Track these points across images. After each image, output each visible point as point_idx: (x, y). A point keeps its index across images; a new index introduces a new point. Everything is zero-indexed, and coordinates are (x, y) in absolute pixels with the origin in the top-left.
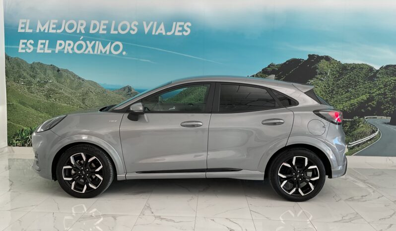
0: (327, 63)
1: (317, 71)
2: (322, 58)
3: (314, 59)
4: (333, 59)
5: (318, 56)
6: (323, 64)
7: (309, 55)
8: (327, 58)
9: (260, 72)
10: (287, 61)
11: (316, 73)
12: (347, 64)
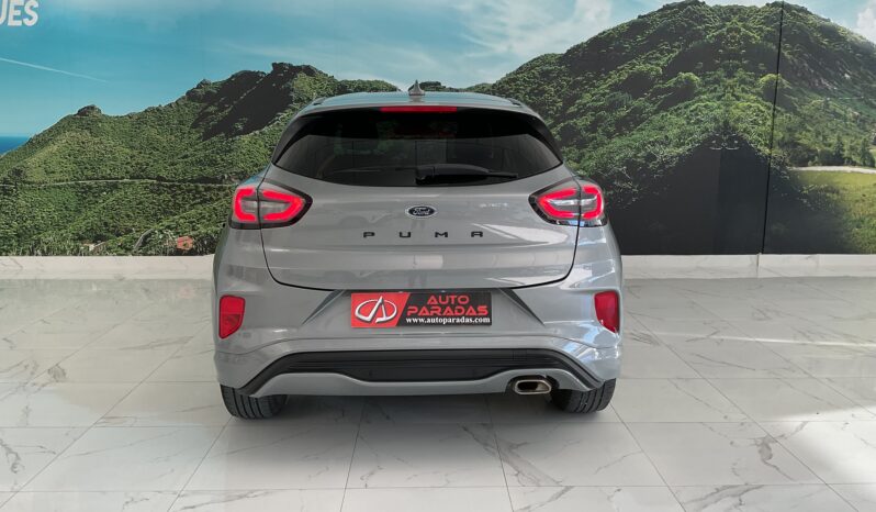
0: (309, 79)
1: (293, 94)
2: (299, 69)
3: (284, 72)
4: (320, 72)
5: (290, 66)
6: (301, 82)
7: (274, 65)
8: (309, 71)
9: (183, 98)
10: (233, 76)
11: (290, 100)
12: (347, 81)
